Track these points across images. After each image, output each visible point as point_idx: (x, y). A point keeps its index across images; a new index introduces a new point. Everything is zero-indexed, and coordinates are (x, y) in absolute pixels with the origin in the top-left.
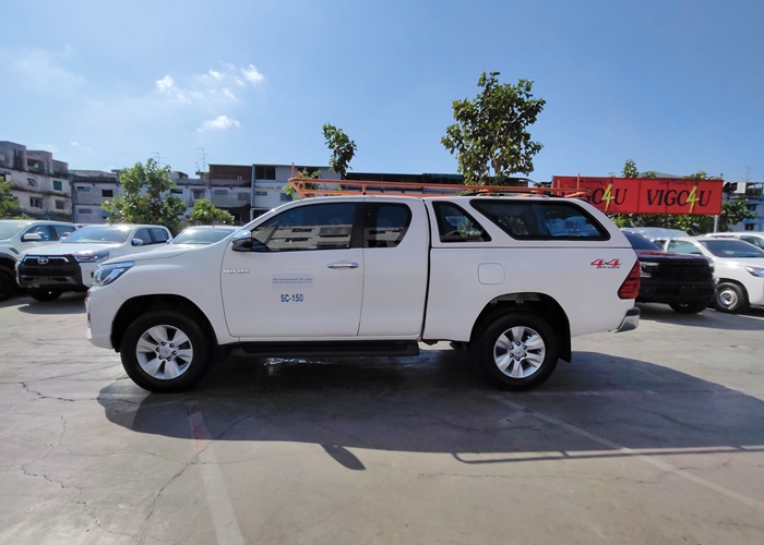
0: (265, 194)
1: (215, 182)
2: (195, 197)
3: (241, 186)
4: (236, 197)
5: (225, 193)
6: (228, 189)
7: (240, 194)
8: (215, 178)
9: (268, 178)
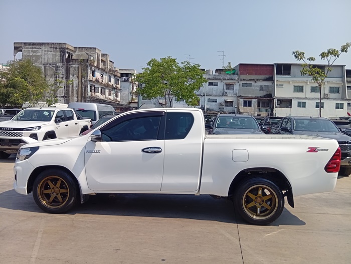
0: (281, 86)
1: (243, 77)
2: (227, 89)
3: (264, 80)
4: (258, 88)
5: (250, 85)
6: (252, 82)
7: (261, 86)
8: (243, 74)
9: (284, 74)
